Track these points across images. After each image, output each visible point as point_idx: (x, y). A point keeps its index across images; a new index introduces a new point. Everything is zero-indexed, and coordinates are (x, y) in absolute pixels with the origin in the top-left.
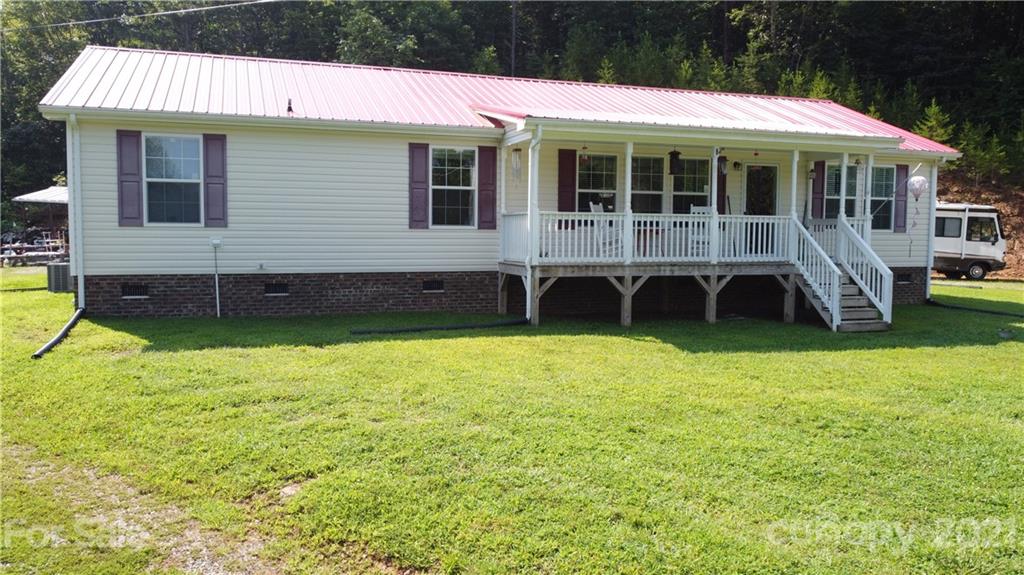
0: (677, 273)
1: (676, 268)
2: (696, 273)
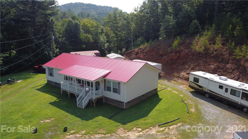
2: (75, 94)
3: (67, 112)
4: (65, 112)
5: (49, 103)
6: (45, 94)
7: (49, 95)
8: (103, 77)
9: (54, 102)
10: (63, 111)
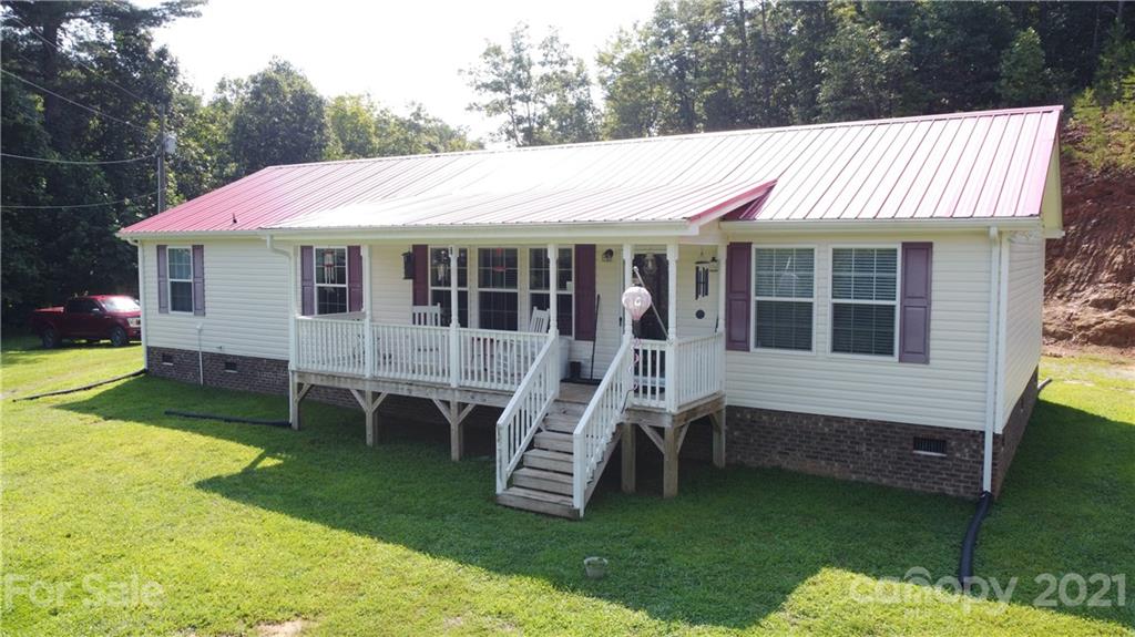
0: (414, 394)
1: (413, 388)
2: (434, 397)
3: (425, 545)
4: (400, 550)
5: (200, 485)
6: (140, 426)
7: (177, 433)
8: (725, 218)
9: (239, 475)
10: (381, 546)
